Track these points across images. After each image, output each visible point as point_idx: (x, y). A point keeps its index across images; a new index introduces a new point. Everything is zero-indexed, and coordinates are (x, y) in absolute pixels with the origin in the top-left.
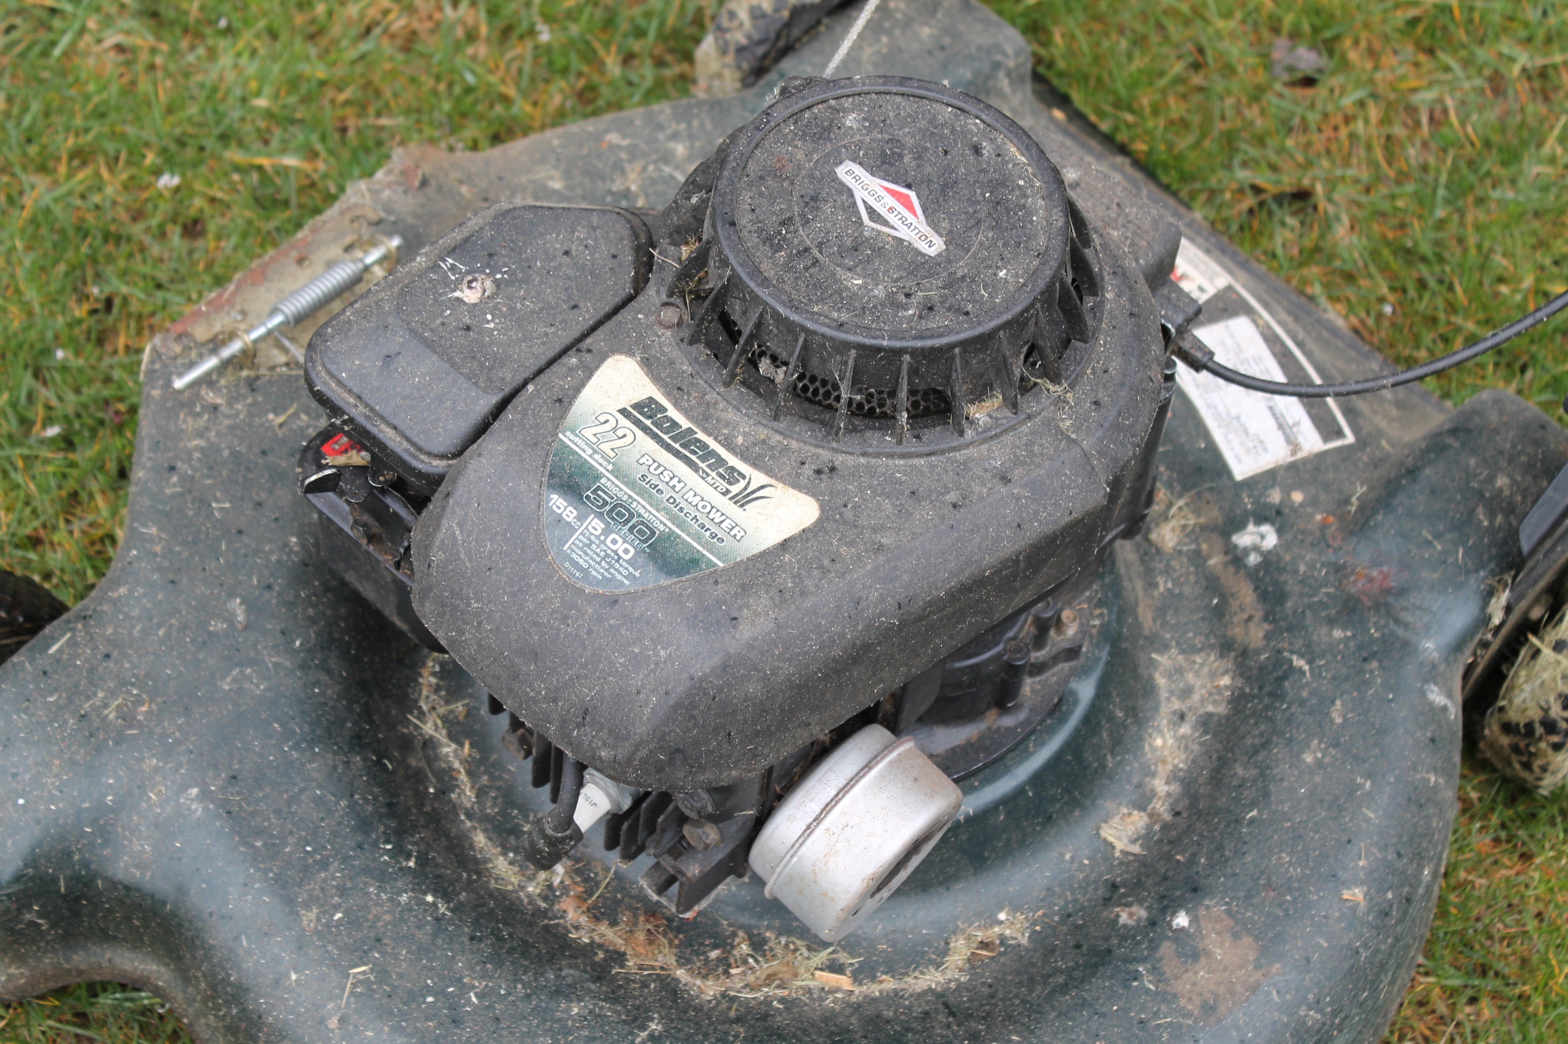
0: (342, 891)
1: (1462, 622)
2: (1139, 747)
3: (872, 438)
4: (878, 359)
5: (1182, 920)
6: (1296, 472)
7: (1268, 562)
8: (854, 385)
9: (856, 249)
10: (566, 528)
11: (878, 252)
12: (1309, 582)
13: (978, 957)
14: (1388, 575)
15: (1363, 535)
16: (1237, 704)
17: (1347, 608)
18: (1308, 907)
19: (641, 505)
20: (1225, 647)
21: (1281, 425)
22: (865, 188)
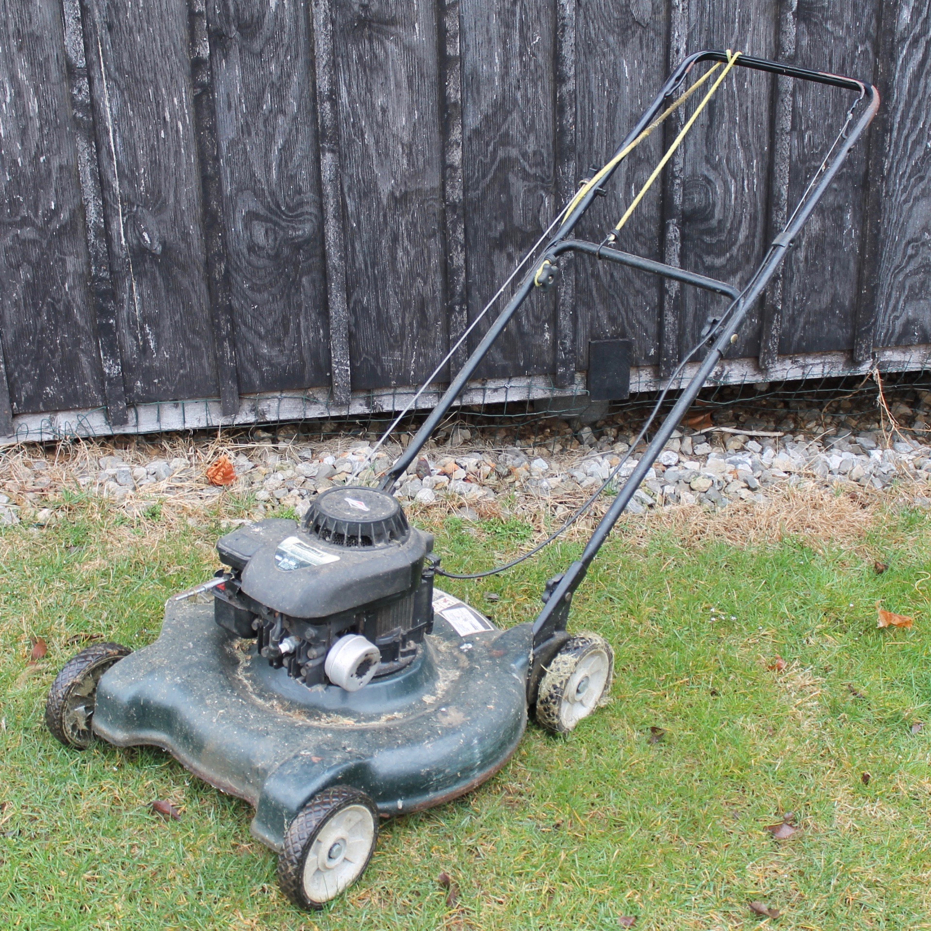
0: (217, 698)
1: (522, 661)
2: (433, 685)
3: (353, 547)
4: (353, 525)
5: (443, 709)
6: (477, 634)
7: (470, 650)
8: (348, 533)
9: (349, 509)
10: (279, 561)
11: (354, 510)
12: (481, 653)
13: (388, 720)
14: (502, 652)
15: (495, 644)
16: (461, 677)
17: (491, 658)
18: (478, 708)
19: (297, 557)
20: (458, 668)
21: (474, 626)
22: (352, 502)
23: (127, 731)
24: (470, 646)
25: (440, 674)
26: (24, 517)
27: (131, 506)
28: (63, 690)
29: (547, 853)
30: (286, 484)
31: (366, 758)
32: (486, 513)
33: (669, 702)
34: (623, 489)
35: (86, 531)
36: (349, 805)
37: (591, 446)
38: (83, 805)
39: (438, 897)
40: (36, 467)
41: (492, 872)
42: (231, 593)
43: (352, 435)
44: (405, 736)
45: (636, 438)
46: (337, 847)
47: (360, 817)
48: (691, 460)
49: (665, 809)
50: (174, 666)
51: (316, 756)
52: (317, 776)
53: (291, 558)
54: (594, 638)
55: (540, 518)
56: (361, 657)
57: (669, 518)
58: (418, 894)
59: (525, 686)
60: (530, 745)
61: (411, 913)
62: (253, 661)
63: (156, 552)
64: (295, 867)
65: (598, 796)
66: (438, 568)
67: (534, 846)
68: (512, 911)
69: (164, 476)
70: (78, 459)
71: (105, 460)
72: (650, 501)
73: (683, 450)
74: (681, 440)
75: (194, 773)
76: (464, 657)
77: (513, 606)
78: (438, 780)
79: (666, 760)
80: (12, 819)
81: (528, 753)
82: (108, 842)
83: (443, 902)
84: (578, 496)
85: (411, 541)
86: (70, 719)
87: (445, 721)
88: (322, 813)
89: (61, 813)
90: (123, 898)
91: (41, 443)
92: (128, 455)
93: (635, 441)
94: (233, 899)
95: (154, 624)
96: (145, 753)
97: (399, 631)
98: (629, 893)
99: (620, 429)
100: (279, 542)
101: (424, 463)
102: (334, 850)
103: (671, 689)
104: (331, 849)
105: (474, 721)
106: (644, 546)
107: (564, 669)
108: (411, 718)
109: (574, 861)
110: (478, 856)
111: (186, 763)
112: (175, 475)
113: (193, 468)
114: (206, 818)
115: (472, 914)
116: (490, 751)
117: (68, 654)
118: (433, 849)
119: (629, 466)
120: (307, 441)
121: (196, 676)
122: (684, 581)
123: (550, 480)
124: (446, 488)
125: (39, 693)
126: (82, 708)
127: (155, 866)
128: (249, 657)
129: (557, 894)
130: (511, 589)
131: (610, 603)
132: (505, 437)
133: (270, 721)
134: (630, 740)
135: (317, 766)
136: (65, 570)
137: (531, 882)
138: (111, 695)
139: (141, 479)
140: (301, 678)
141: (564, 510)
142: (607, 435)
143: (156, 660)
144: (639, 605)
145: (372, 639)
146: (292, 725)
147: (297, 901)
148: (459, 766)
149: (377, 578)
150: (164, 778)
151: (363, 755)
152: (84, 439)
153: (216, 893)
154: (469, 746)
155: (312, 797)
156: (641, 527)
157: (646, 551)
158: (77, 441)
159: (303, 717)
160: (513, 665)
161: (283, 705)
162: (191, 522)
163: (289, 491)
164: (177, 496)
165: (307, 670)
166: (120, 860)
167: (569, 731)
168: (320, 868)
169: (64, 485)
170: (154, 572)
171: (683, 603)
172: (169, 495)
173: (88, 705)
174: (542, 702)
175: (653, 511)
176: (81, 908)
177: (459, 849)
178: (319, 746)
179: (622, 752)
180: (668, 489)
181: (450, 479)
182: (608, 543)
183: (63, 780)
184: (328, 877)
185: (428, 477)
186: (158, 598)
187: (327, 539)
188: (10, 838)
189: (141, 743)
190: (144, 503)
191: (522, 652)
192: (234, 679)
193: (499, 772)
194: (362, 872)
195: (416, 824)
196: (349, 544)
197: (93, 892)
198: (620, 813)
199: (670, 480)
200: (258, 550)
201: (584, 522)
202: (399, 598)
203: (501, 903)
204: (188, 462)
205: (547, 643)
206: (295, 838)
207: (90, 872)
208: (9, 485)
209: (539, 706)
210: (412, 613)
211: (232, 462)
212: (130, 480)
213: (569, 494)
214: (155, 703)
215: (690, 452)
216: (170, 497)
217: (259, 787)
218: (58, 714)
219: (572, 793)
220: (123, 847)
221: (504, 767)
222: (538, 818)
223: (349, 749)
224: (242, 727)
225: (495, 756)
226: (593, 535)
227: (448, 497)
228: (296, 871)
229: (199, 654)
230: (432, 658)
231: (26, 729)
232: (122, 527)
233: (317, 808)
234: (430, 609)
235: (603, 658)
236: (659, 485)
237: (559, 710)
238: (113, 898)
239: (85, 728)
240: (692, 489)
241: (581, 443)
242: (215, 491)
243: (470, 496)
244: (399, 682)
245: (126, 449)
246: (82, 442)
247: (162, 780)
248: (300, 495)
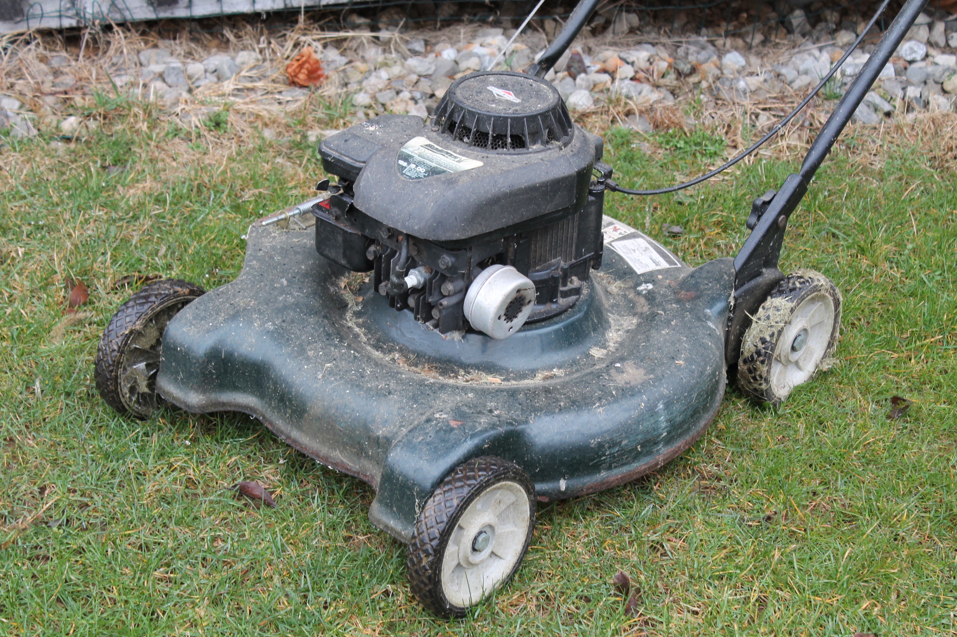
0: (322, 348)
1: (720, 306)
2: (603, 335)
3: (500, 150)
4: (500, 121)
5: (618, 365)
6: (659, 272)
7: (649, 292)
8: (494, 131)
9: (493, 101)
10: (404, 168)
11: (500, 101)
12: (664, 296)
13: (546, 378)
14: (693, 293)
15: (683, 284)
16: (639, 325)
17: (678, 301)
18: (663, 364)
19: (427, 162)
20: (635, 315)
21: (654, 262)
22: (496, 91)
23: (204, 392)
24: (650, 286)
25: (612, 321)
26: (43, 128)
27: (188, 113)
28: (119, 340)
29: (755, 552)
30: (393, 84)
31: (519, 424)
32: (663, 123)
33: (915, 366)
34: (848, 93)
35: (128, 146)
36: (499, 481)
37: (804, 35)
38: (149, 487)
39: (614, 603)
40: (55, 63)
41: (684, 574)
42: (339, 212)
43: (479, 20)
44: (569, 398)
45: (867, 24)
46: (483, 536)
47: (513, 498)
48: (943, 53)
49: (913, 500)
50: (263, 308)
51: (455, 420)
52: (456, 444)
53: (418, 164)
54: (815, 278)
55: (736, 128)
56: (511, 292)
57: (913, 129)
58: (588, 600)
59: (723, 339)
60: (730, 417)
61: (580, 623)
62: (365, 304)
63: (224, 172)
64: (431, 558)
65: (820, 484)
66: (609, 181)
67: (738, 543)
68: (711, 623)
69: (228, 74)
70: (111, 52)
71: (147, 54)
72: (887, 107)
73: (932, 40)
74: (931, 26)
75: (293, 445)
76: (642, 300)
77: (702, 242)
78: (612, 455)
79: (912, 440)
80: (56, 505)
81: (728, 428)
82: (183, 533)
83: (621, 609)
84: (787, 100)
85: (576, 142)
86: (127, 379)
87: (621, 379)
88: (466, 490)
89: (121, 496)
90: (206, 601)
91: (60, 31)
92: (178, 48)
93: (863, 29)
94: (349, 604)
95: (228, 263)
96: (226, 423)
97: (559, 263)
98: (865, 604)
99: (844, 13)
100: (402, 144)
101: (577, 58)
102: (480, 539)
103: (918, 350)
104: (476, 539)
105: (658, 379)
106: (878, 166)
107: (775, 317)
108: (575, 376)
109: (791, 563)
110: (664, 554)
111: (282, 432)
112: (243, 73)
113: (267, 64)
114: (308, 504)
115: (659, 627)
116: (679, 419)
117: (117, 300)
118: (606, 544)
119: (857, 61)
120: (418, 28)
121: (292, 322)
122: (934, 212)
123: (748, 79)
124: (608, 90)
125: (81, 350)
126: (142, 365)
127: (247, 563)
128: (360, 299)
129: (769, 605)
130: (699, 219)
131: (832, 239)
132: (686, 24)
133: (393, 377)
134: (863, 414)
135: (456, 431)
136: (105, 194)
137: (735, 587)
138: (182, 345)
139: (198, 79)
140: (432, 322)
141: (769, 119)
142: (826, 21)
143: (241, 302)
144: (872, 242)
145: (524, 270)
146: (421, 383)
147: (433, 603)
148: (639, 437)
149: (532, 189)
150: (252, 455)
151: (516, 421)
152: (119, 25)
153: (326, 596)
154: (652, 411)
155: (452, 470)
156: (874, 142)
157: (881, 173)
158: (108, 28)
159: (433, 374)
160: (708, 311)
161: (408, 359)
162: (268, 134)
163: (398, 93)
164: (247, 100)
165: (440, 311)
166: (201, 555)
167: (781, 402)
168: (462, 563)
169: (94, 86)
170: (224, 196)
171: (934, 240)
172: (237, 100)
173: (151, 361)
174: (745, 362)
175: (889, 121)
176: (153, 614)
177: (639, 545)
178: (458, 408)
179: (852, 428)
180: (913, 92)
181: (613, 79)
182: (829, 163)
183: (121, 457)
184: (472, 575)
185: (583, 75)
186: (231, 229)
187: (466, 139)
188: (55, 529)
189: (221, 409)
190: (204, 110)
191: (720, 295)
192: (343, 326)
193: (690, 449)
194: (515, 570)
195: (582, 514)
196: (495, 147)
197: (166, 595)
198: (850, 506)
199: (915, 80)
200: (375, 153)
201: (796, 135)
202: (562, 218)
203: (697, 613)
204: (260, 57)
205: (753, 283)
206: (431, 521)
207: (162, 569)
208: (20, 85)
209: (742, 367)
210: (575, 240)
211: (318, 56)
212: (182, 79)
213: (775, 98)
214: (241, 356)
215: (942, 43)
216: (239, 102)
217: (381, 461)
218: (112, 371)
219: (787, 477)
220: (203, 539)
221: (696, 443)
222: (741, 509)
223: (496, 412)
224: (356, 385)
225: (685, 427)
226: (809, 151)
227: (610, 101)
228: (432, 564)
229: (296, 294)
230: (600, 301)
231: (68, 394)
232: (177, 140)
233: (458, 484)
234: (599, 237)
235: (827, 306)
236: (899, 86)
237: (768, 372)
238: (193, 602)
239: (146, 390)
240: (945, 92)
241: (790, 31)
242: (298, 92)
243: (640, 100)
244: (560, 329)
245: (175, 39)
246: (116, 28)
247: (249, 457)
248: (413, 99)
